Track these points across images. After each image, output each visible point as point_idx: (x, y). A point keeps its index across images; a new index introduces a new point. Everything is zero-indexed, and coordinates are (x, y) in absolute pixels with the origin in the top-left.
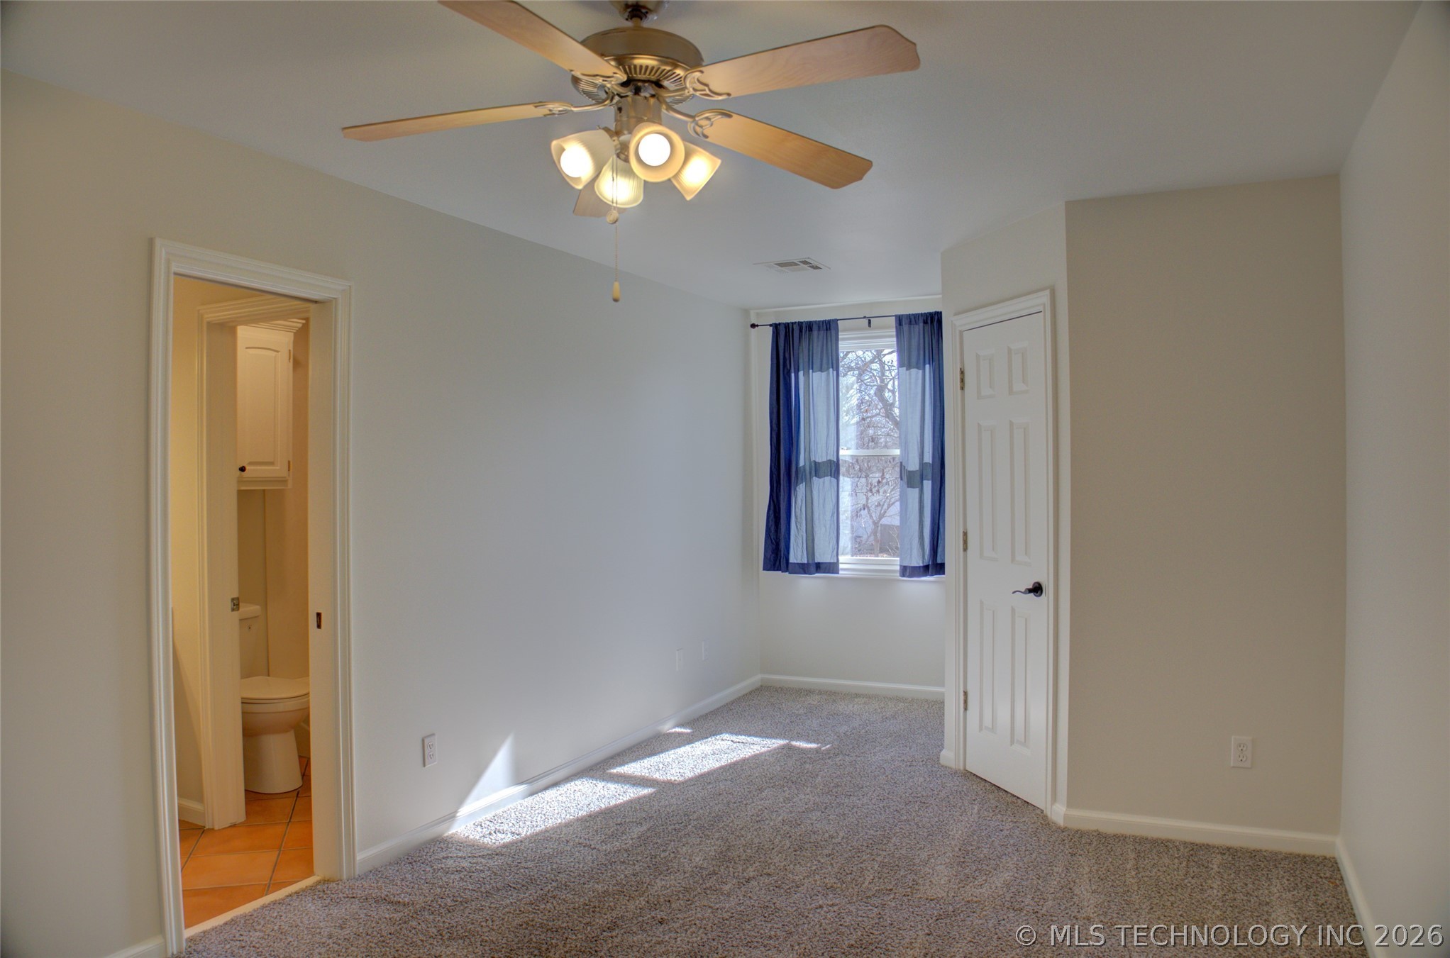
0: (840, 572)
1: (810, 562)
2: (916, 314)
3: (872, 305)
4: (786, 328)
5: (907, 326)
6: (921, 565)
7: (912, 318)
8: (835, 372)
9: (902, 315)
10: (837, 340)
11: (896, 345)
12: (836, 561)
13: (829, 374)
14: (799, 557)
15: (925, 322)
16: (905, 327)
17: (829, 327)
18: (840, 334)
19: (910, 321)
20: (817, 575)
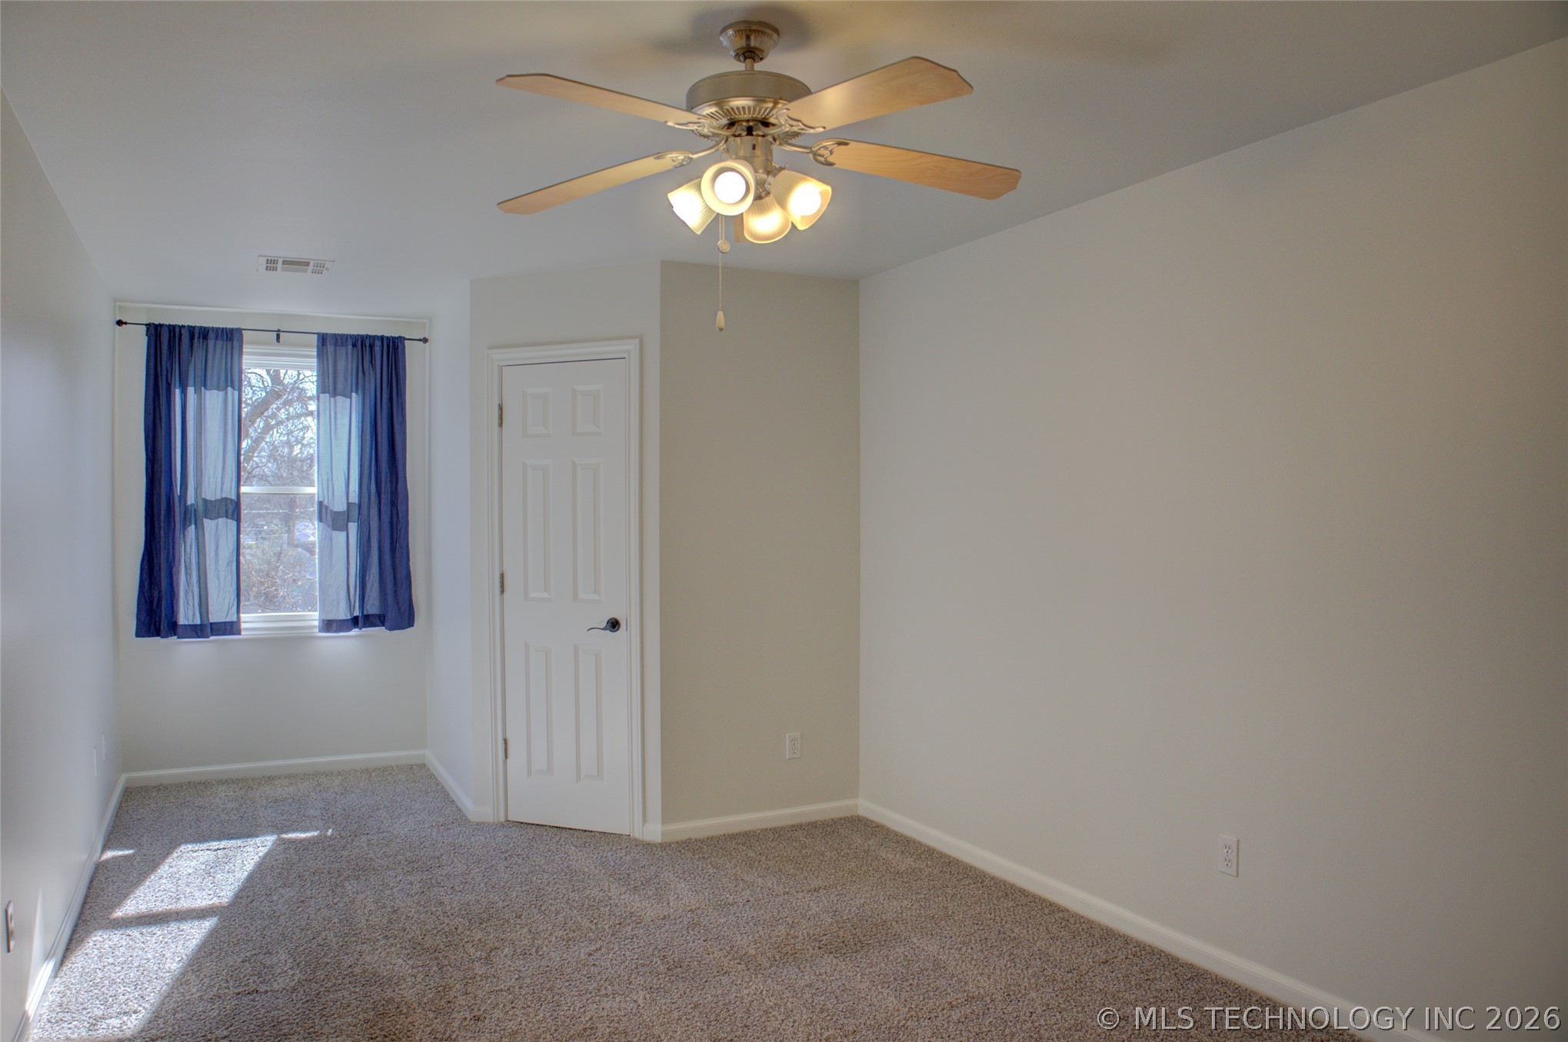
0: (243, 633)
1: (205, 622)
2: (344, 335)
3: (282, 317)
4: (170, 332)
5: (333, 347)
6: (349, 617)
7: (339, 339)
8: (236, 393)
9: (327, 334)
10: (241, 353)
11: (316, 367)
12: (235, 620)
13: (226, 394)
14: (191, 617)
15: (354, 345)
16: (330, 348)
17: (231, 337)
18: (244, 346)
19: (336, 342)
20: (212, 638)
